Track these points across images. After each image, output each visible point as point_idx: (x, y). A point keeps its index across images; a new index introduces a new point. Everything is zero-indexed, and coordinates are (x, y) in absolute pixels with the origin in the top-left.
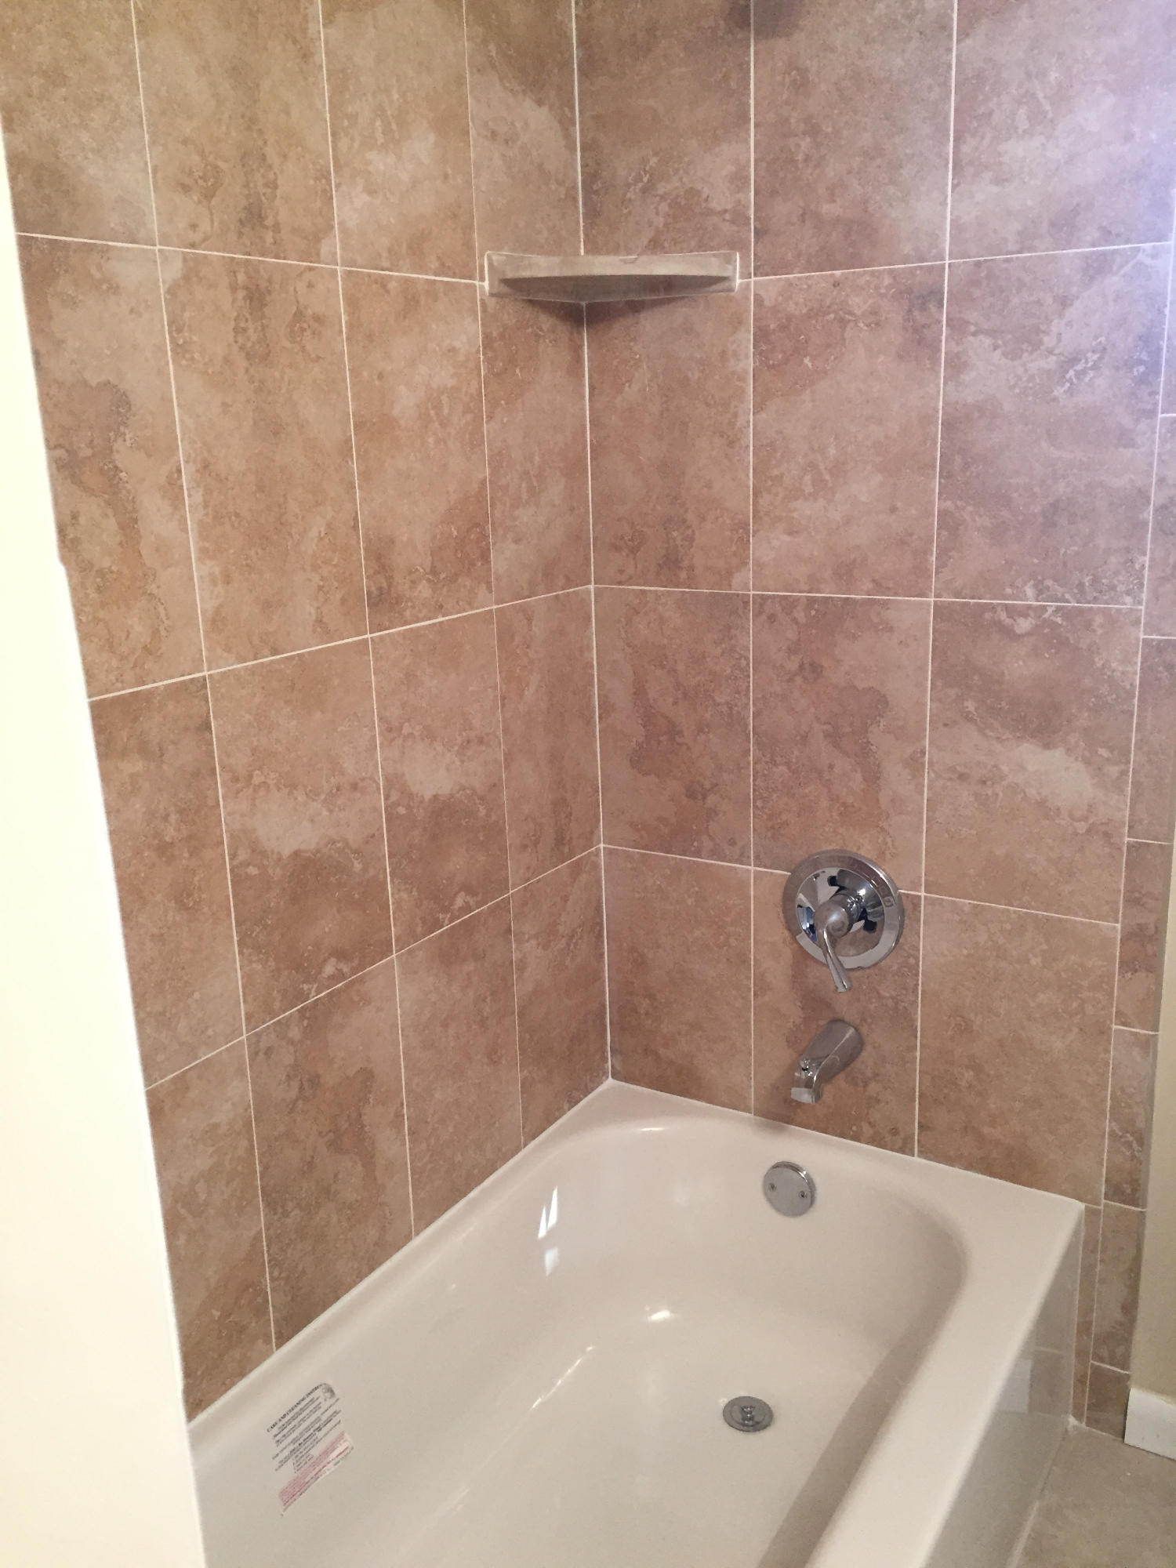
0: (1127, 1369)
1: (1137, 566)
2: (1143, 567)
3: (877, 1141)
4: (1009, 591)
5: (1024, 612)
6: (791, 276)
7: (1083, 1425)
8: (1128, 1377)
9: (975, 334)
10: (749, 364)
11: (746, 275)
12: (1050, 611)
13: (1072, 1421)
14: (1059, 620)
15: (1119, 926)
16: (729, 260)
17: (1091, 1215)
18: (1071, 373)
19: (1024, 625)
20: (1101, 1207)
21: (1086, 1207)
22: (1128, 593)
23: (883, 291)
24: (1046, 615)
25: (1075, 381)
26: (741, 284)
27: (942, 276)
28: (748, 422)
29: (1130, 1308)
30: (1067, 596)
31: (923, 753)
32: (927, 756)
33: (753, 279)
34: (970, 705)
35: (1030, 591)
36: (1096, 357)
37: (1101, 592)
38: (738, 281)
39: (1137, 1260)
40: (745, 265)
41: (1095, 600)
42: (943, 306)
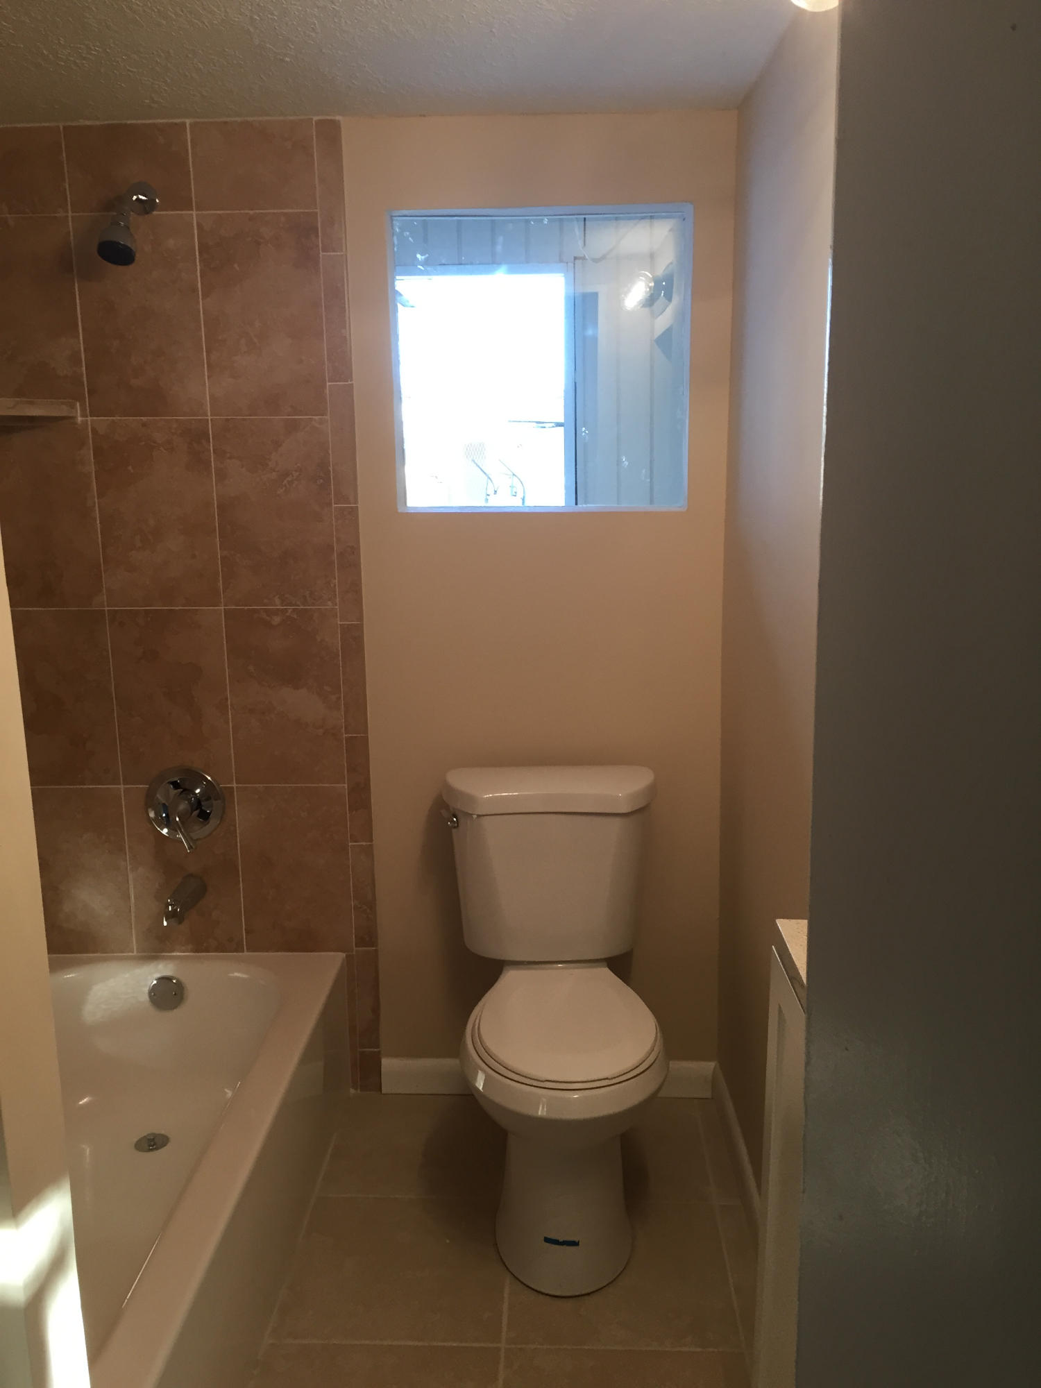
0: (378, 1047)
1: (332, 585)
2: (335, 586)
3: (221, 948)
4: (265, 601)
5: (276, 612)
6: (114, 418)
7: (359, 1091)
8: (379, 1052)
9: (230, 458)
10: (91, 468)
11: (84, 415)
12: (290, 611)
13: (352, 1091)
14: (295, 616)
15: (346, 785)
16: (73, 407)
17: (349, 959)
18: (285, 482)
19: (277, 620)
20: (354, 953)
21: (346, 955)
22: (329, 600)
23: (173, 431)
24: (288, 614)
25: (288, 486)
26: (82, 421)
27: (208, 425)
28: (95, 503)
29: (376, 1010)
30: (298, 603)
31: (227, 699)
32: (229, 700)
33: (89, 418)
34: (251, 668)
35: (277, 601)
36: (298, 473)
37: (314, 600)
38: (80, 419)
39: (376, 979)
40: (83, 410)
41: (313, 604)
42: (210, 442)
